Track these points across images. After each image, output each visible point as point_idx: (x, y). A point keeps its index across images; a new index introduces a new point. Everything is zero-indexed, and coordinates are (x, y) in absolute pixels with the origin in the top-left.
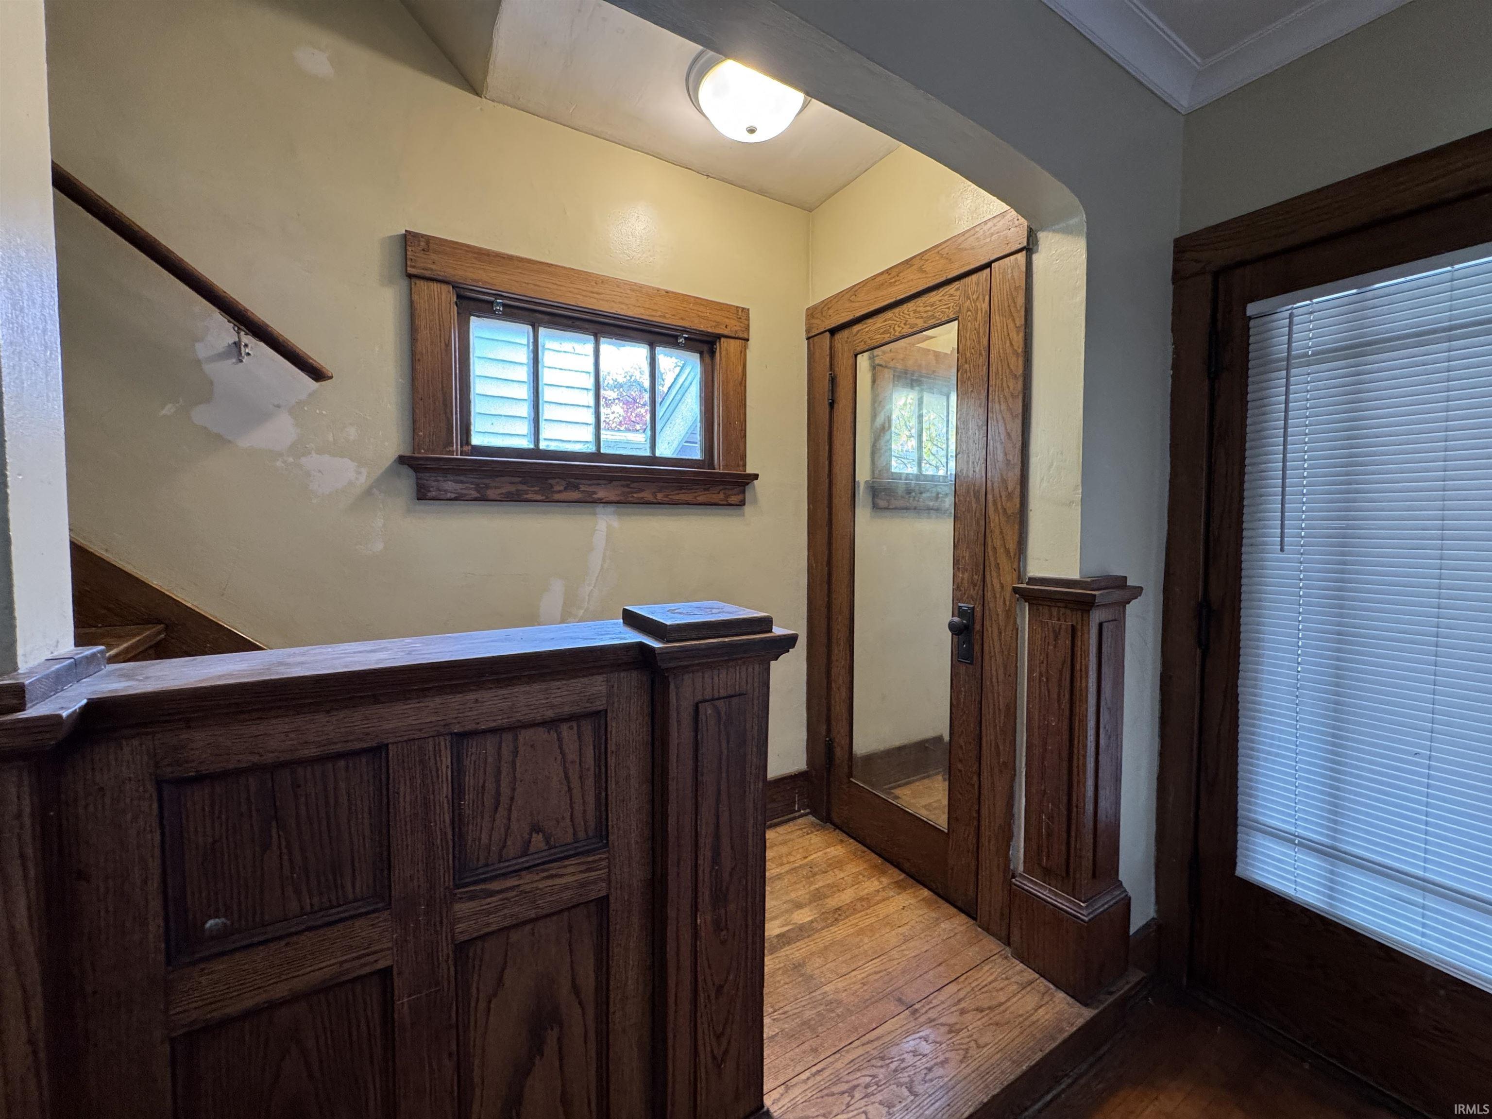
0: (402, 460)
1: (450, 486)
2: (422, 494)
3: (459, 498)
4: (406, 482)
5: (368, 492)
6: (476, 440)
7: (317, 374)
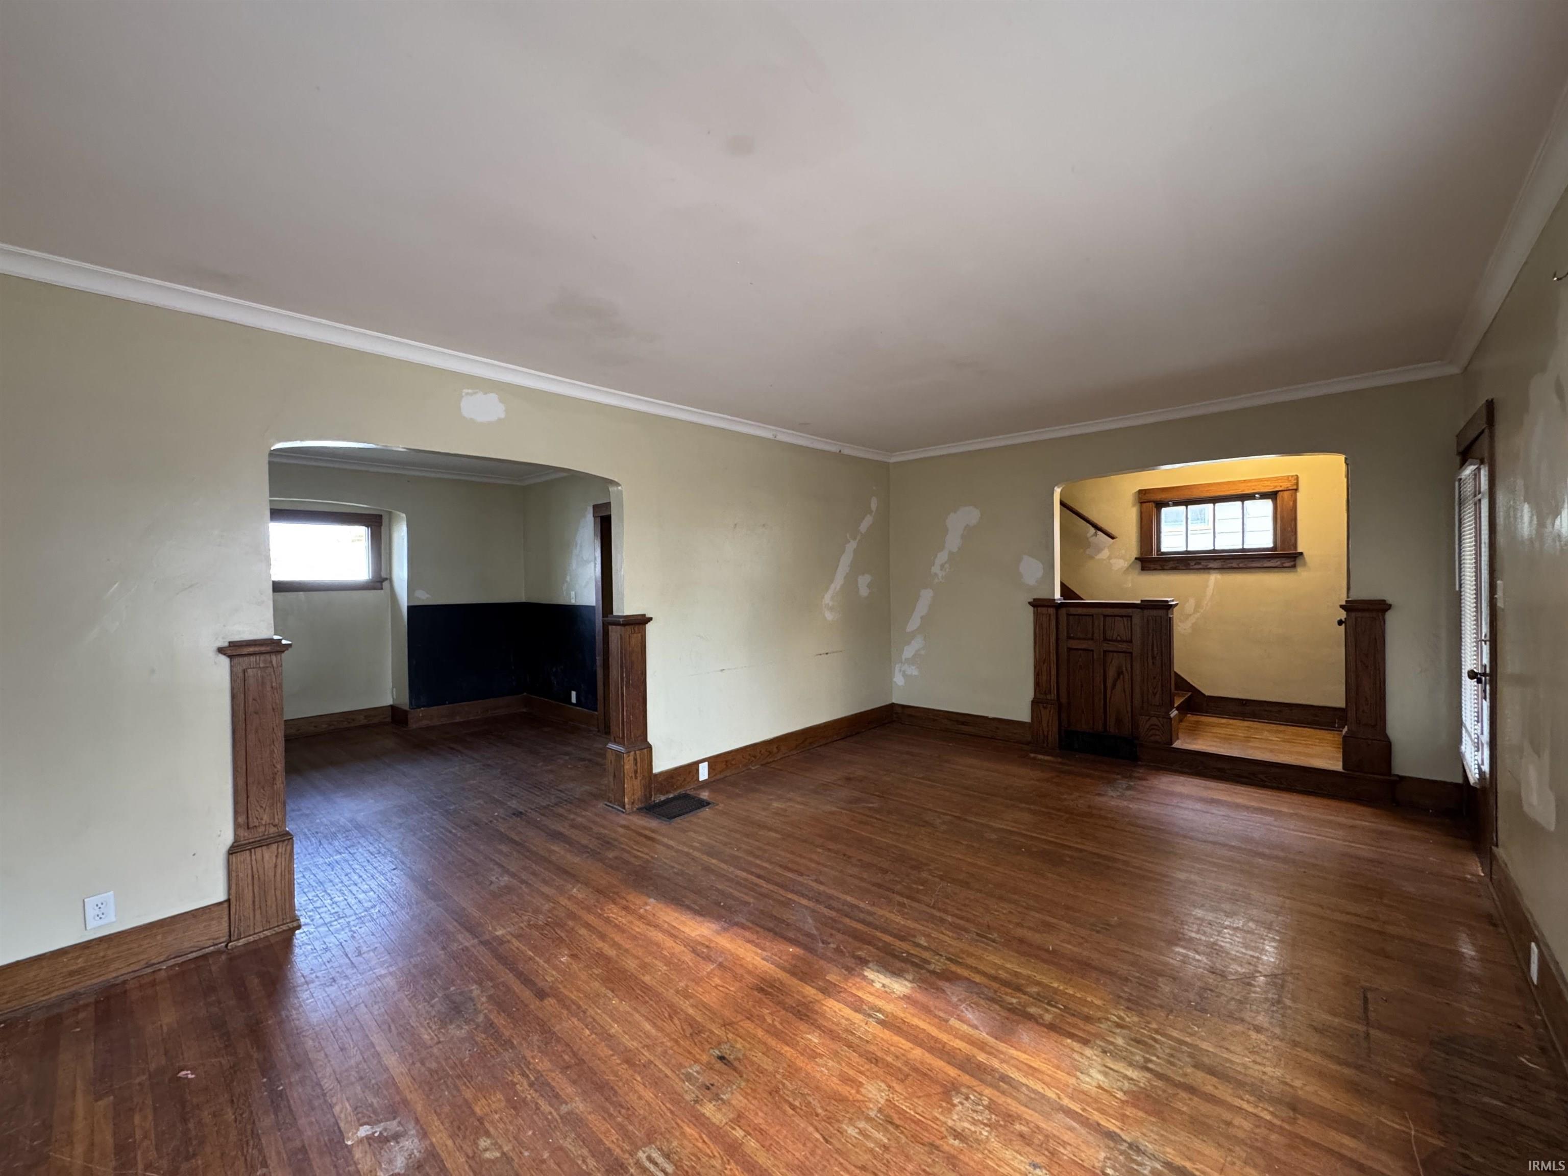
0: (1136, 559)
1: (1152, 566)
2: (1143, 569)
3: (1155, 569)
4: (1139, 565)
5: (1127, 569)
6: (1163, 549)
7: (1112, 538)
